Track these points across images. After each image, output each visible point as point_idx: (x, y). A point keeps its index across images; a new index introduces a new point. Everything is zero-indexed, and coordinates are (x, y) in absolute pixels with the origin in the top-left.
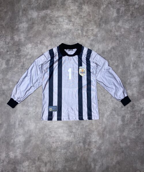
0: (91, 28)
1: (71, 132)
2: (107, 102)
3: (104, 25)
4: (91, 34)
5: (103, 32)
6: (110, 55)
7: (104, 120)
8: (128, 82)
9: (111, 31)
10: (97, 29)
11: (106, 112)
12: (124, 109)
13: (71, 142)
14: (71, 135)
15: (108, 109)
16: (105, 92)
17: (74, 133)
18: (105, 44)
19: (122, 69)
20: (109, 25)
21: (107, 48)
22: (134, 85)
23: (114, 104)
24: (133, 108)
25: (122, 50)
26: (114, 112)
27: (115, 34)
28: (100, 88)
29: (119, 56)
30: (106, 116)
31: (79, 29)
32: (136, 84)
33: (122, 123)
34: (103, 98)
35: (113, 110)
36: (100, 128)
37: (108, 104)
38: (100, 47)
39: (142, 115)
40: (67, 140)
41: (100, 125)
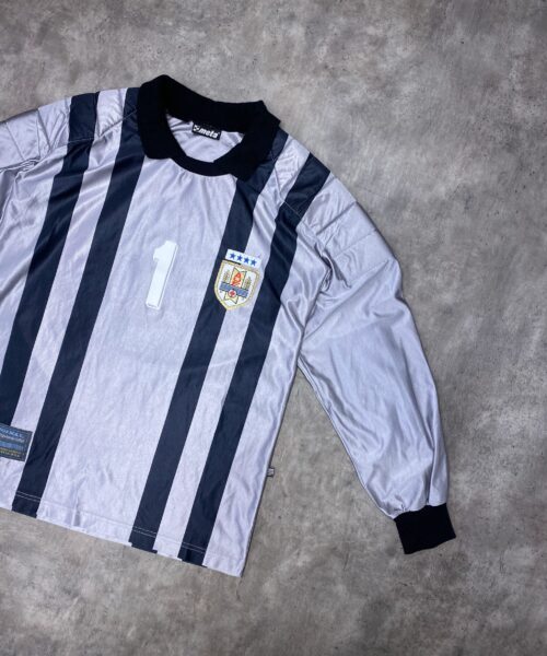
0: (371, 30)
1: (72, 593)
2: (320, 498)
3: (460, 32)
4: (360, 65)
5: (439, 80)
6: (429, 235)
7: (269, 588)
8: (480, 426)
9: (491, 84)
10: (411, 48)
11: (291, 552)
12: (400, 568)
13: (56, 643)
14: (67, 607)
15: (307, 538)
16: (325, 442)
17: (82, 599)
18: (424, 152)
19: (473, 337)
20: (491, 40)
21: (430, 187)
22: (504, 452)
23: (353, 522)
24: (452, 578)
25: (515, 223)
26: (336, 566)
27: (509, 111)
28: (302, 408)
29: (484, 254)
30: (284, 567)
31: (298, 11)
32: (521, 452)
33: (358, 635)
34: (306, 468)
35: (333, 550)
36: (230, 621)
37: (321, 508)
38: (387, 167)
39: (485, 630)
40: (35, 627)
41: (239, 605)
